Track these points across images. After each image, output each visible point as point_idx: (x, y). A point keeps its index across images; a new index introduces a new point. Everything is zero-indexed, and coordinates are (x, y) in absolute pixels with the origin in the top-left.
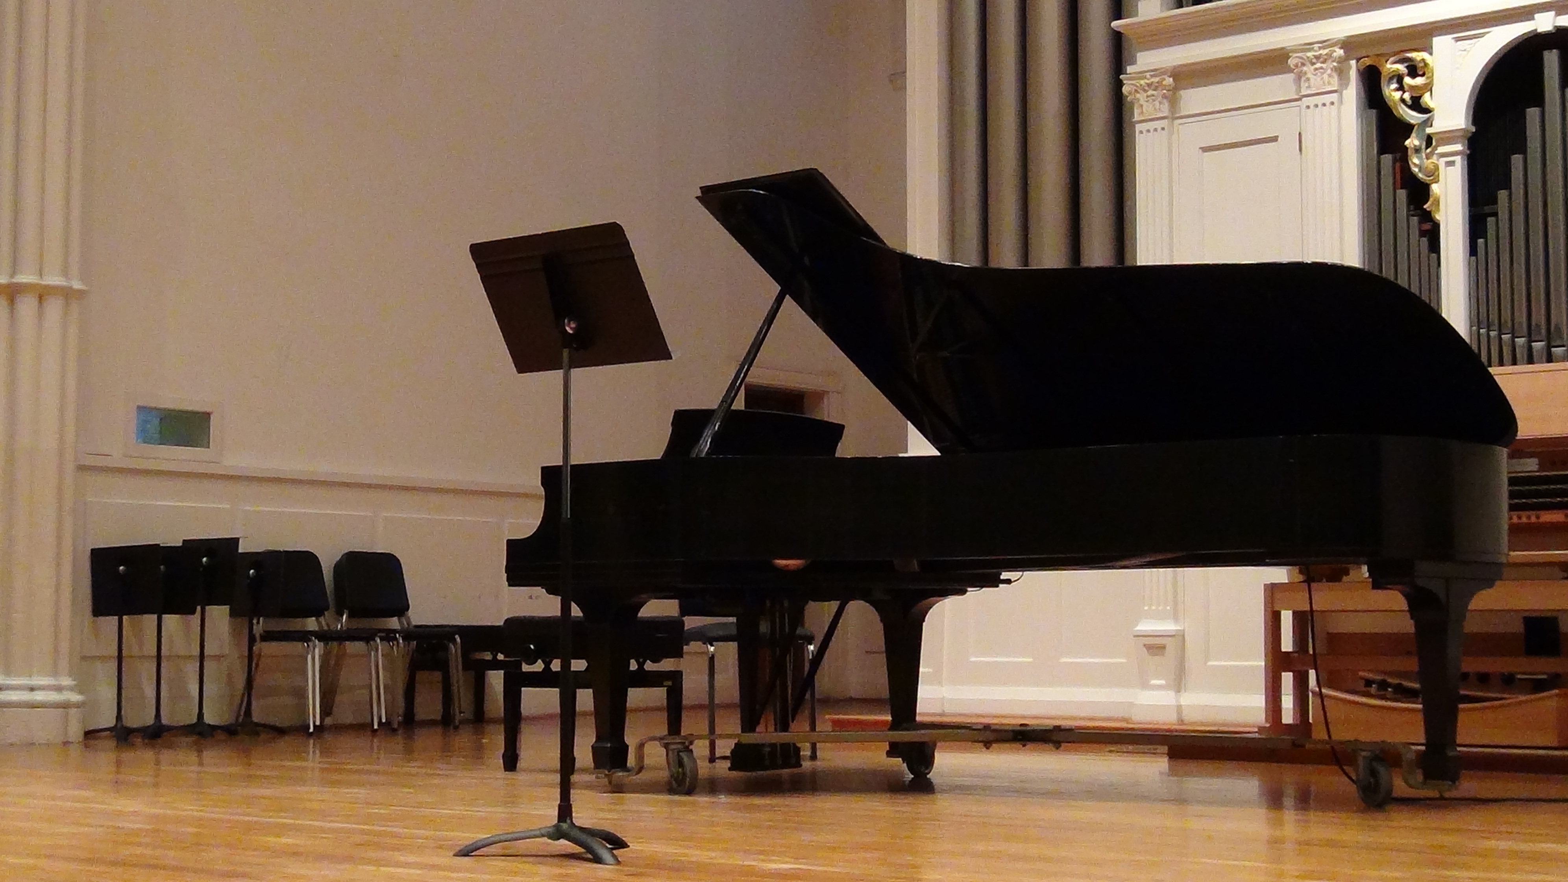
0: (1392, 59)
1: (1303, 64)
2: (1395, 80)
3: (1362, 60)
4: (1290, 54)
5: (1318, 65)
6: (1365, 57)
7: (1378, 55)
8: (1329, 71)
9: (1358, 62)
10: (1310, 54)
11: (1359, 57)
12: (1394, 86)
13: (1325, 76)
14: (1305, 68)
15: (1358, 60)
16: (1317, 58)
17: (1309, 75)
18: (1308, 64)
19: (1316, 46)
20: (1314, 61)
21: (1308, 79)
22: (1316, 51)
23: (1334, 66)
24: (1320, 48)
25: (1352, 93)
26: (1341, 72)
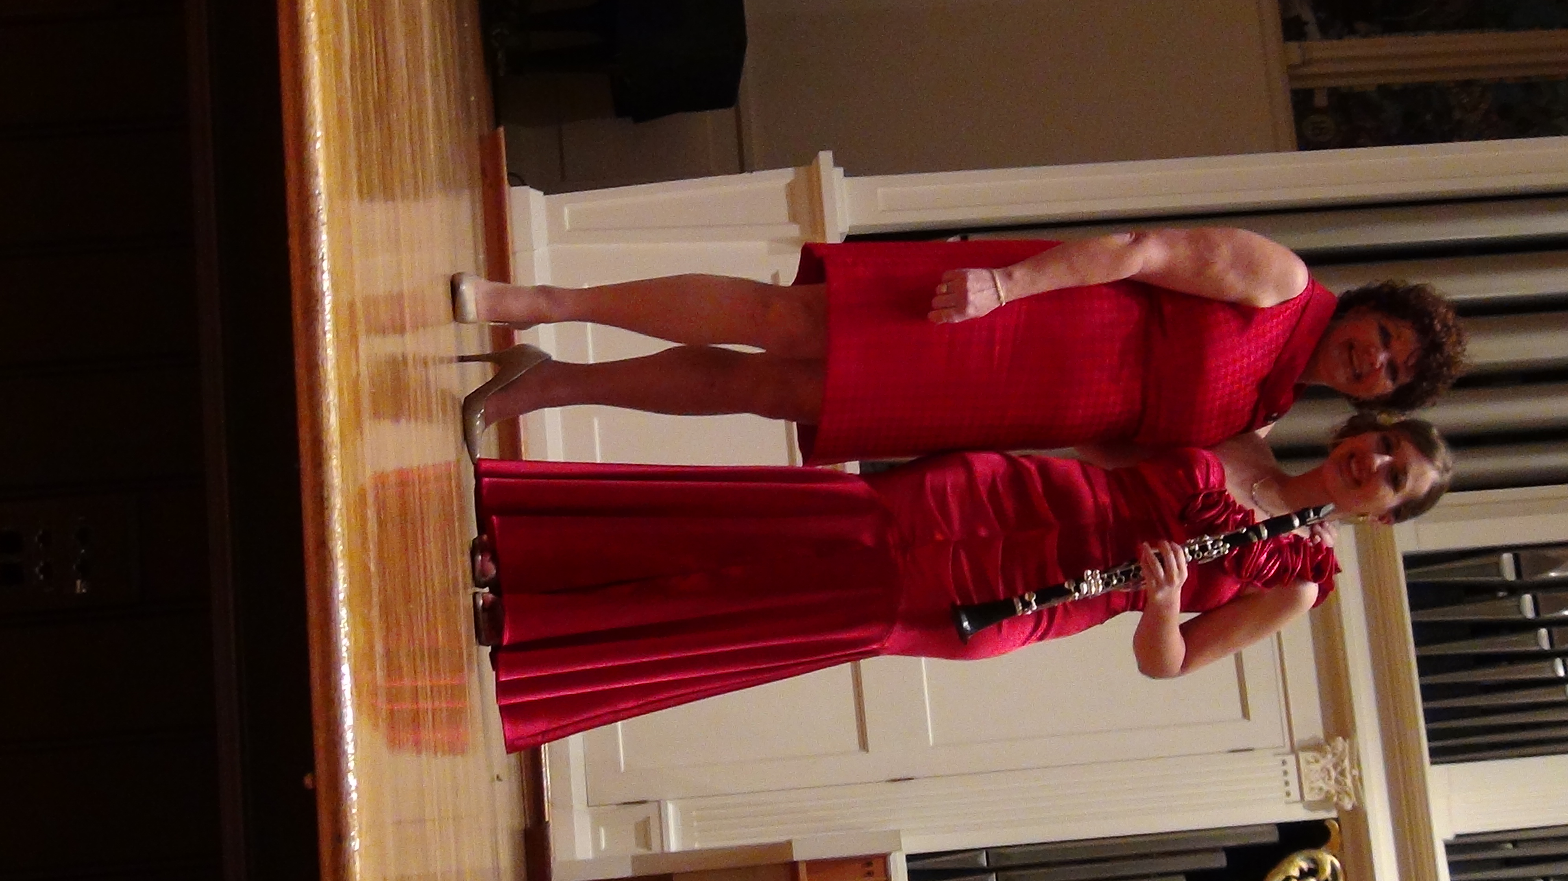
0: (1337, 863)
1: (1334, 755)
2: (1312, 866)
3: (1337, 825)
4: (1348, 741)
5: (1333, 774)
6: (1339, 825)
7: (1342, 846)
8: (1325, 788)
9: (1333, 819)
10: (1347, 763)
11: (1342, 822)
12: (1305, 865)
13: (1321, 784)
14: (1330, 756)
15: (1337, 820)
16: (1342, 773)
17: (1323, 762)
18: (1334, 760)
19: (1355, 772)
20: (1339, 769)
21: (1317, 761)
22: (1351, 773)
23: (1332, 796)
24: (1354, 777)
25: (1299, 814)
26: (1326, 802)
